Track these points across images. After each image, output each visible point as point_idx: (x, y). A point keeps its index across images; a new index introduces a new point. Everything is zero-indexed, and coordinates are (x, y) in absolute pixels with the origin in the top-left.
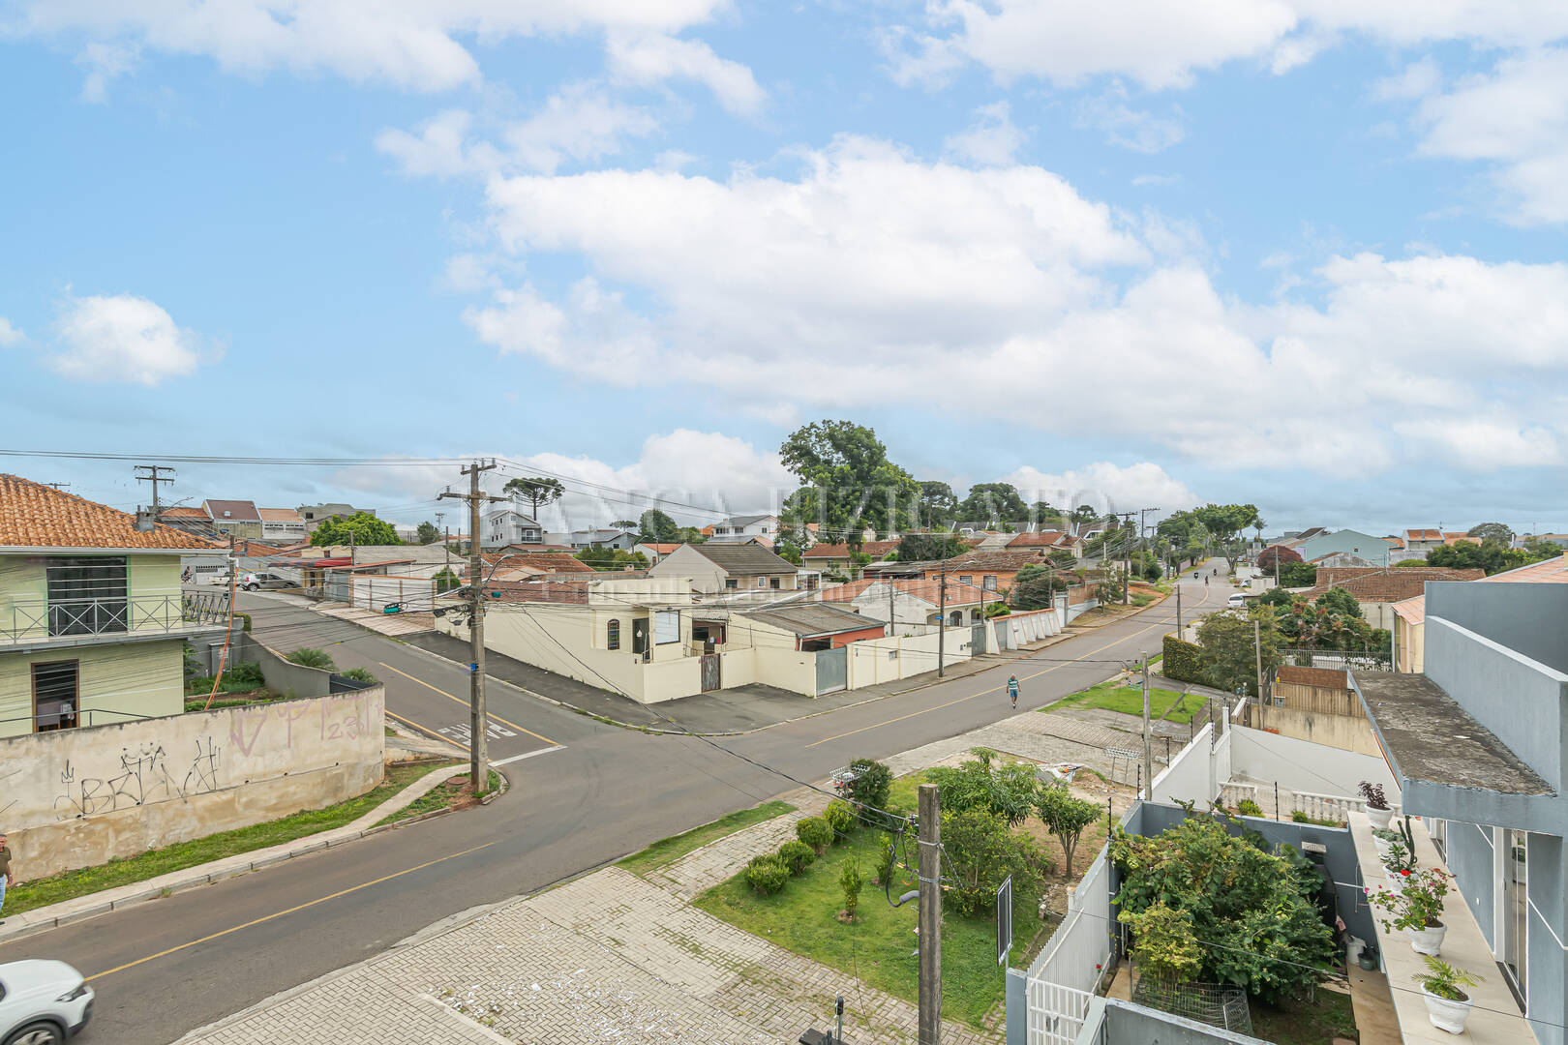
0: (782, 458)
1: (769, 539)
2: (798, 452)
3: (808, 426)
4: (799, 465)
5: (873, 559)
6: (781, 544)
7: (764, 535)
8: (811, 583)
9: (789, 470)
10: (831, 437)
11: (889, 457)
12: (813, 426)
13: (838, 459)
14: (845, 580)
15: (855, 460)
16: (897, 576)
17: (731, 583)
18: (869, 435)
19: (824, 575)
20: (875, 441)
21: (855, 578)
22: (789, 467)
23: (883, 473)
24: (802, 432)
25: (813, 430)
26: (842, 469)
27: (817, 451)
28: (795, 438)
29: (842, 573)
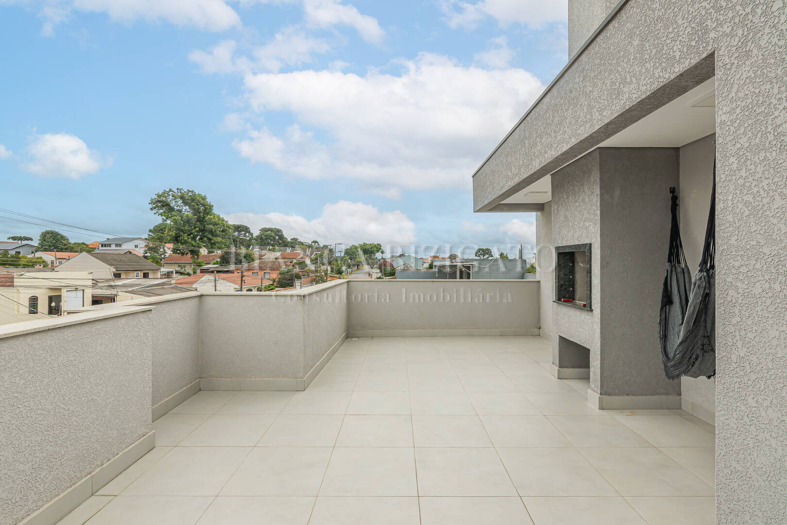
0: (151, 206)
1: (140, 252)
2: (162, 204)
3: (168, 190)
4: (161, 211)
5: (206, 263)
6: (148, 254)
7: (136, 249)
8: (168, 275)
9: (155, 213)
10: (182, 198)
11: (215, 211)
12: (170, 190)
13: (186, 210)
14: (189, 274)
15: (196, 211)
16: (218, 272)
17: (117, 276)
18: (204, 199)
19: (177, 272)
20: (207, 202)
21: (195, 273)
22: (155, 211)
23: (211, 219)
24: (164, 193)
25: (171, 193)
26: (188, 215)
27: (173, 204)
28: (159, 196)
29: (187, 271)
